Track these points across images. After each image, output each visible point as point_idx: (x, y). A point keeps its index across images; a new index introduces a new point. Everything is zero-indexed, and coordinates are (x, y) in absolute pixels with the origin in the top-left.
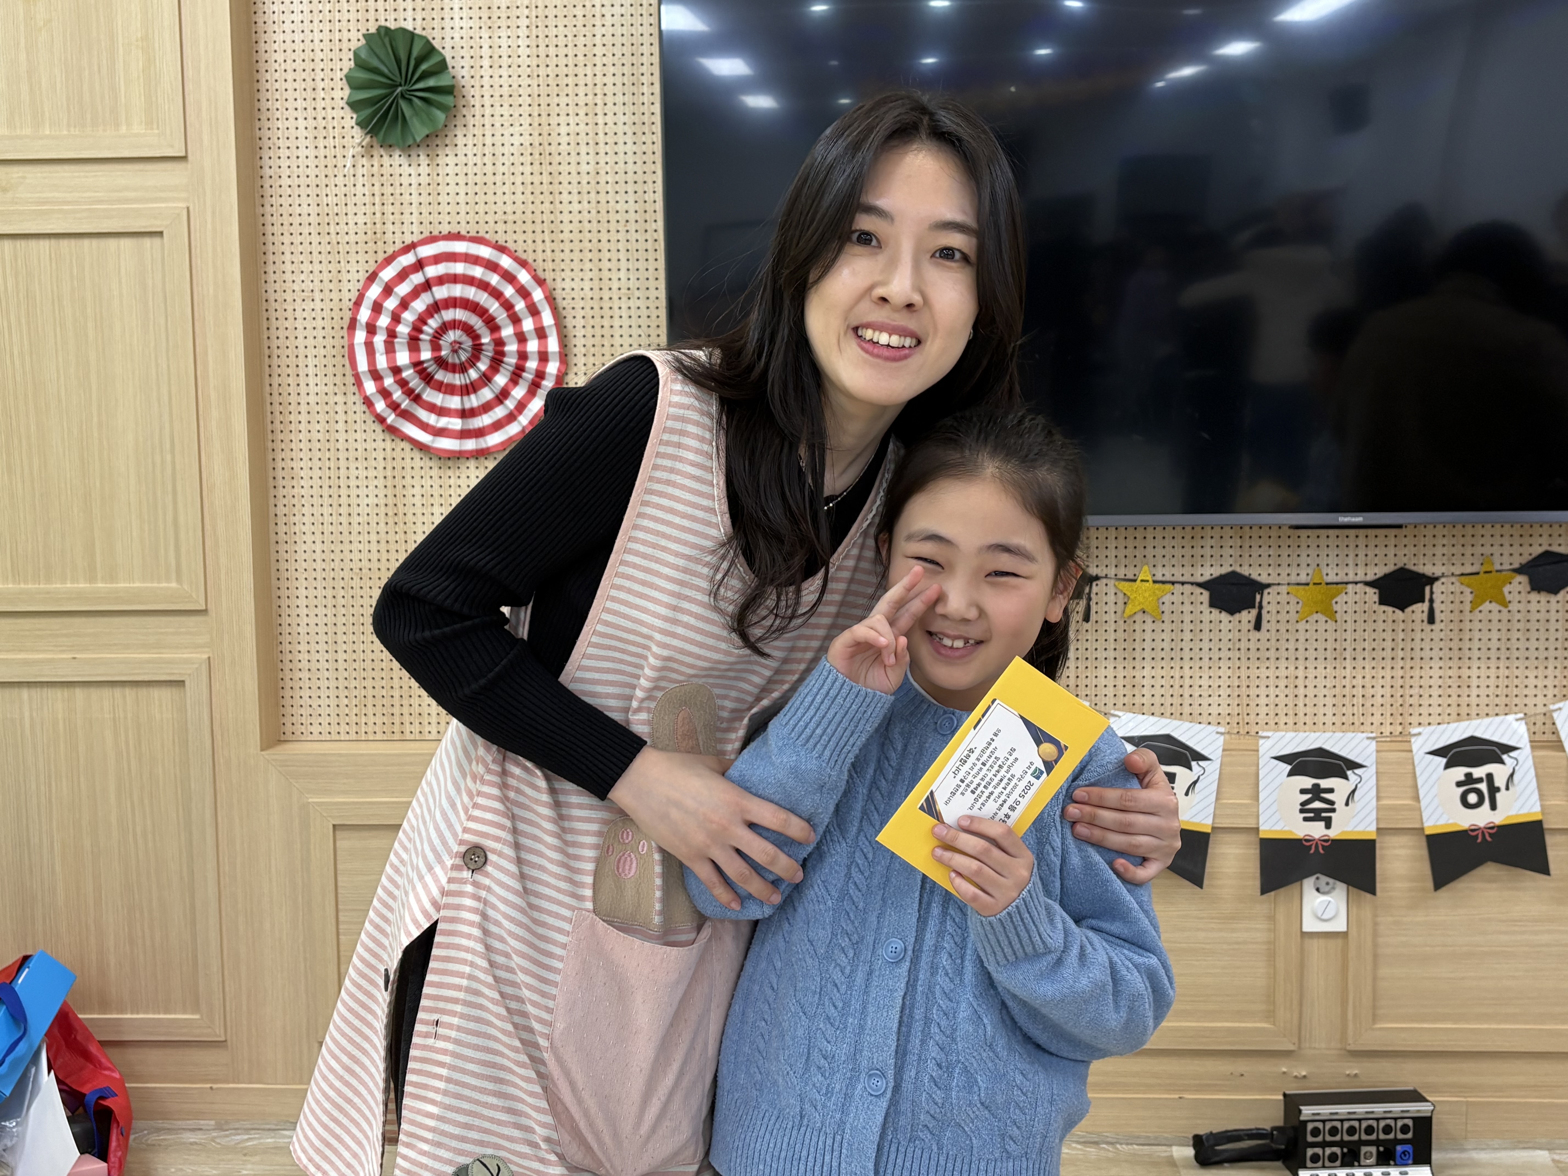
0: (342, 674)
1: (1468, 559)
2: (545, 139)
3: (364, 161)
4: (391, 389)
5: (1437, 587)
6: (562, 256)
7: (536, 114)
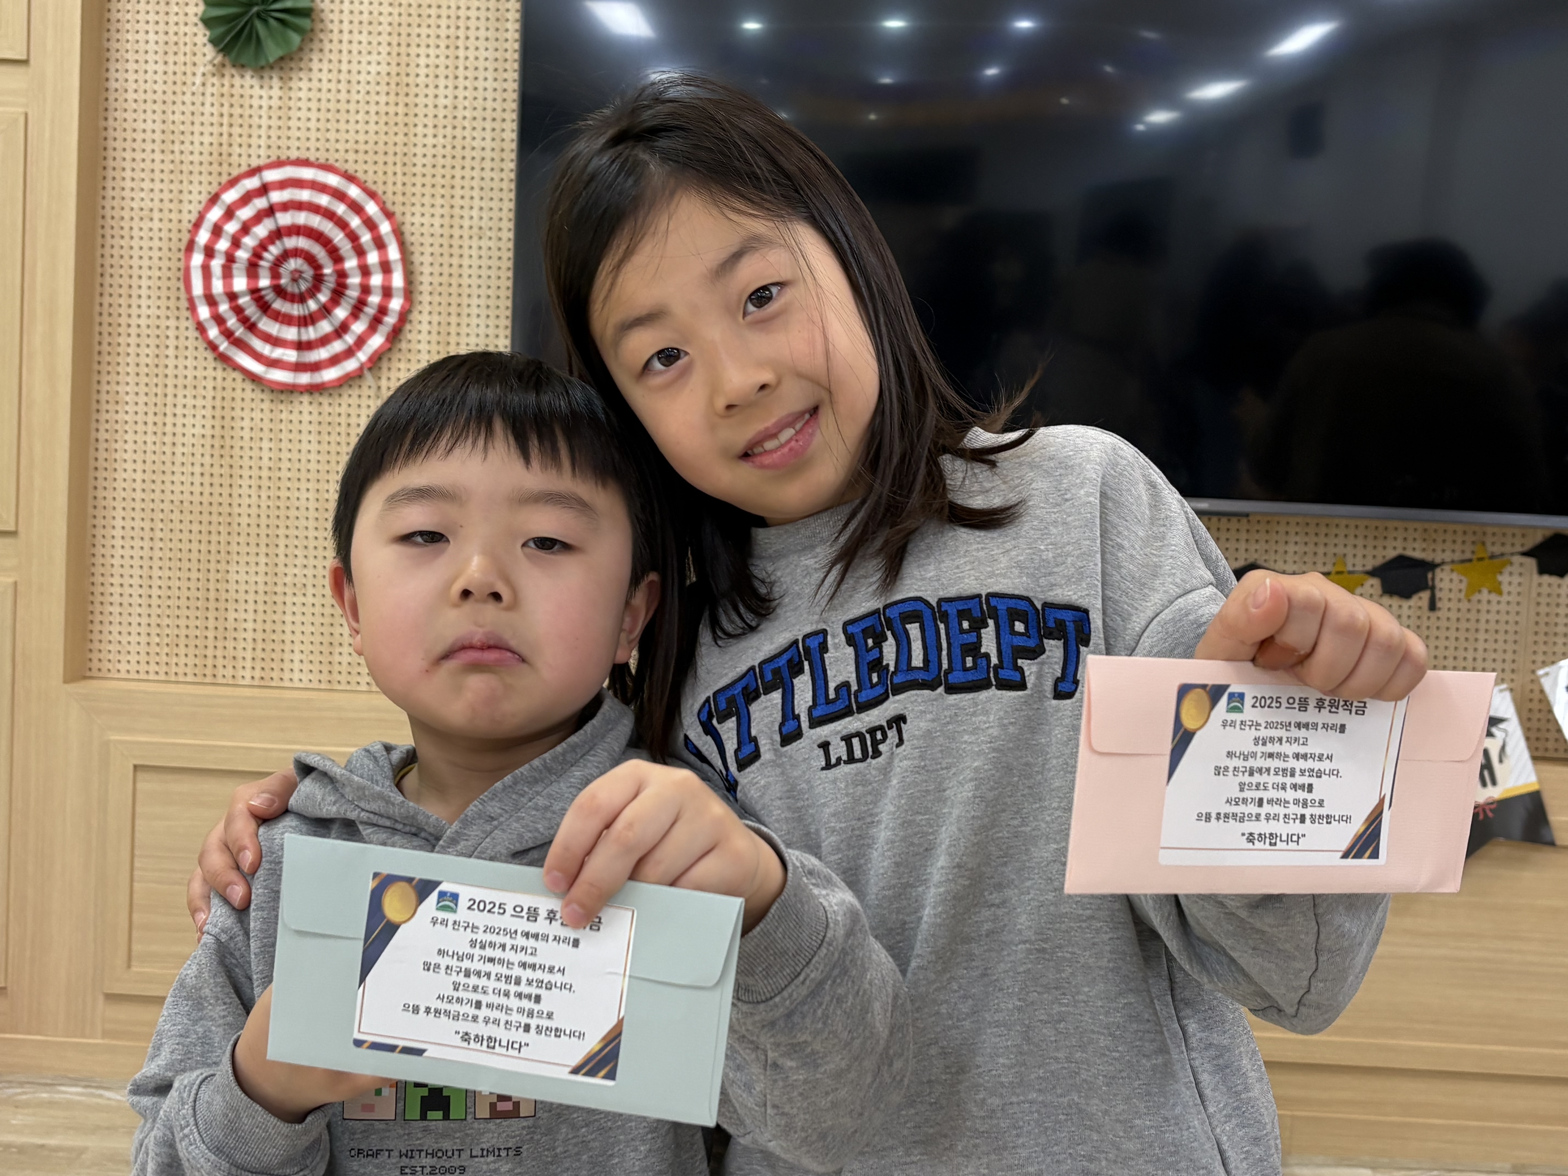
0: (155, 611)
2: (403, 69)
3: (215, 80)
4: (226, 316)
6: (413, 190)
7: (395, 43)
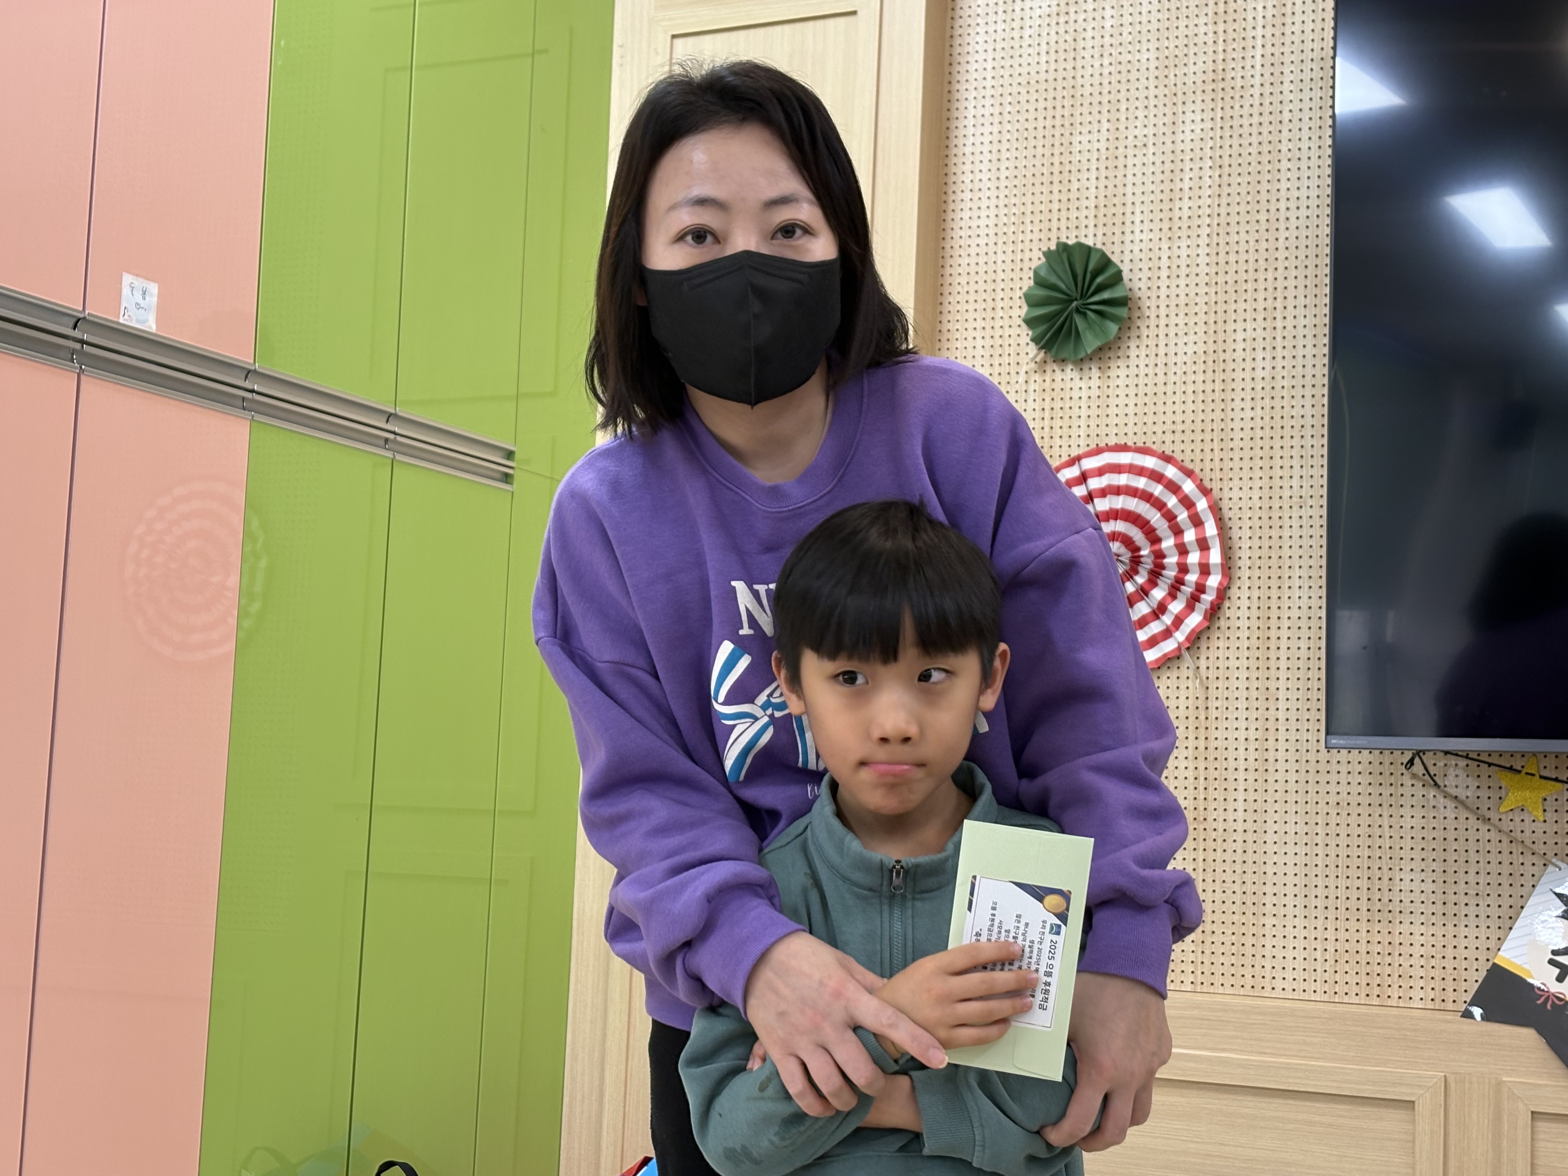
2: (1220, 346)
3: (1037, 377)
6: (1231, 464)
7: (1211, 321)
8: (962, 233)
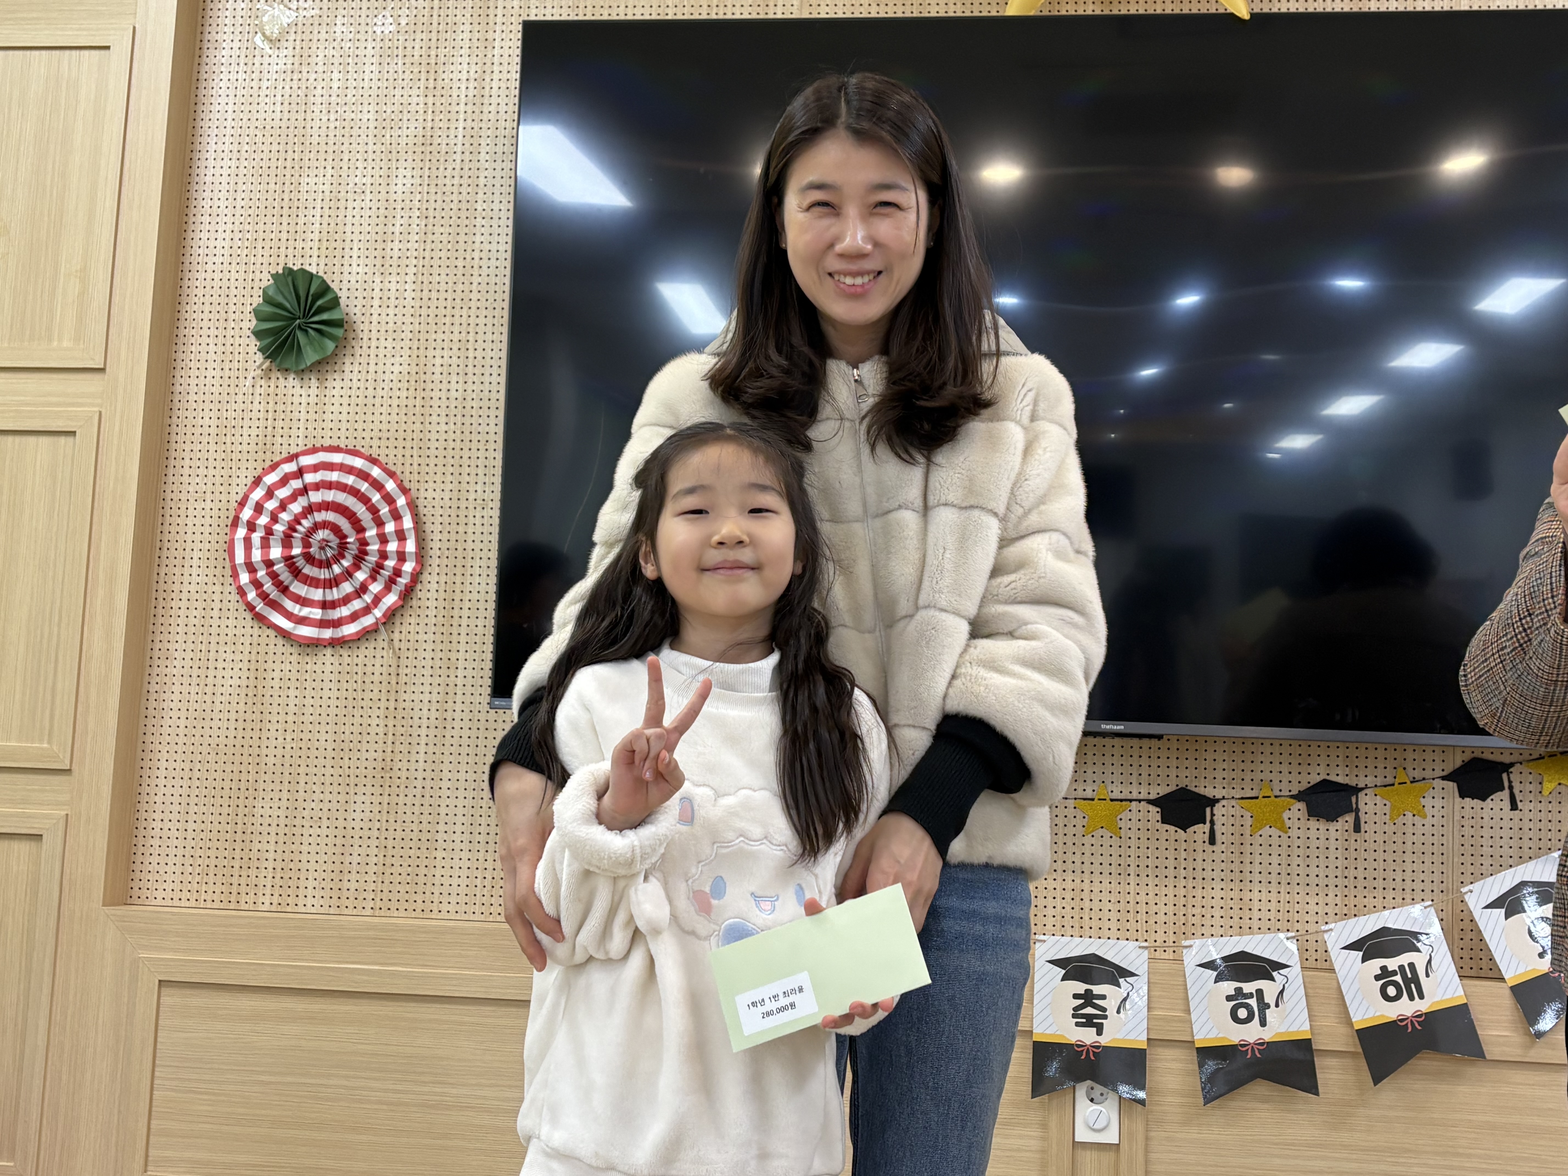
0: (190, 843)
1: (1247, 785)
3: (263, 382)
4: (263, 581)
5: (1218, 809)
6: (427, 469)
7: (415, 347)
8: (201, 251)
